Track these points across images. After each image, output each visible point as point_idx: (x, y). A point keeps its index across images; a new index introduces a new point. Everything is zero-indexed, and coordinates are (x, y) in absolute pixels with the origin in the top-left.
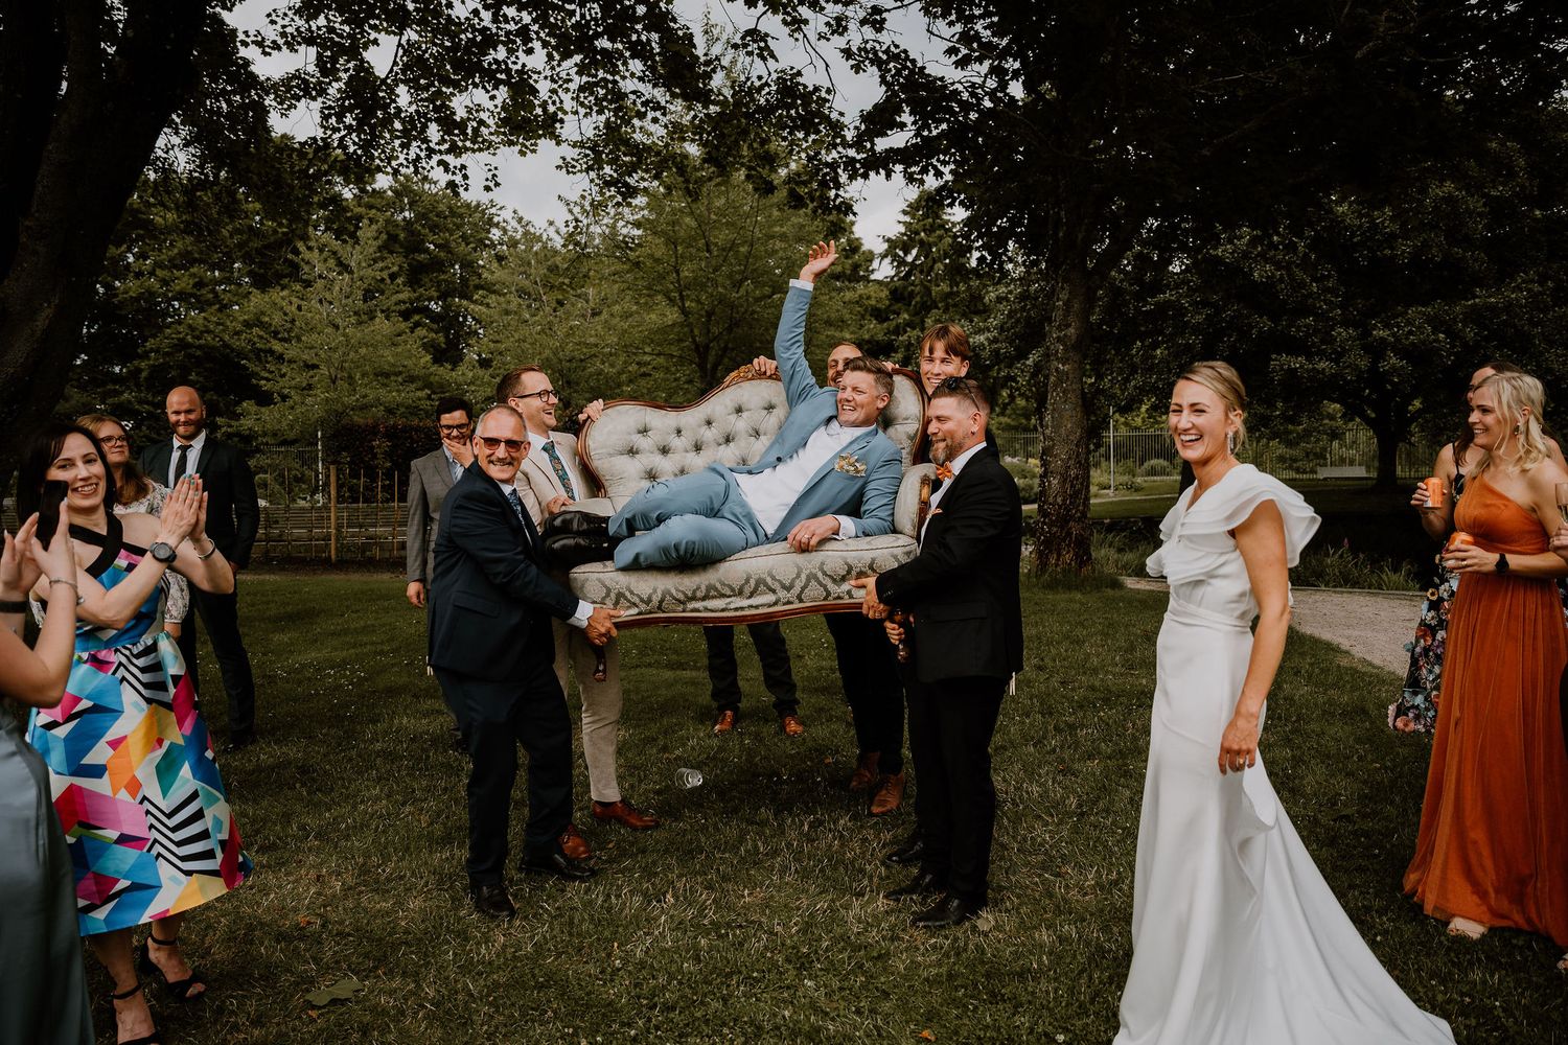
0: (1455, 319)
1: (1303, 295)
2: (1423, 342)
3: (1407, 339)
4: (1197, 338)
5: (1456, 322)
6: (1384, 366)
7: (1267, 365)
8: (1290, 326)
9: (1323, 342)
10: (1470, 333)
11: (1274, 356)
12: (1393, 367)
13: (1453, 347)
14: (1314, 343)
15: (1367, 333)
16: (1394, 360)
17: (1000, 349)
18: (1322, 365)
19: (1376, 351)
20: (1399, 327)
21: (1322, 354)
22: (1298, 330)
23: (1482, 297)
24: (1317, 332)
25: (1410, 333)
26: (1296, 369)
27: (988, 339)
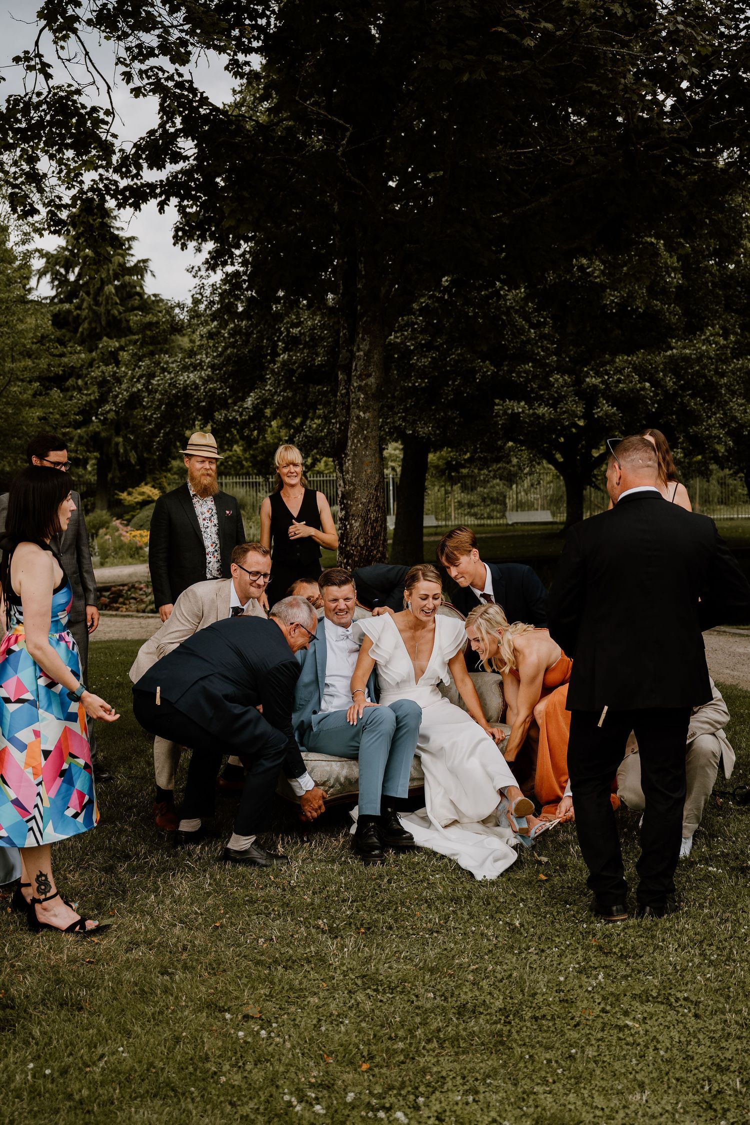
0: (656, 368)
1: (522, 341)
2: (632, 390)
3: (617, 387)
4: (423, 382)
5: (657, 372)
6: (598, 412)
7: (492, 410)
8: (510, 371)
9: (540, 388)
10: (670, 382)
11: (497, 401)
12: (606, 414)
13: (656, 394)
14: (532, 389)
15: (579, 381)
16: (606, 407)
17: (215, 389)
18: (542, 410)
19: (589, 397)
20: (608, 374)
21: (540, 398)
22: (519, 376)
23: (678, 348)
24: (535, 377)
25: (619, 381)
26: (519, 413)
27: (201, 377)
